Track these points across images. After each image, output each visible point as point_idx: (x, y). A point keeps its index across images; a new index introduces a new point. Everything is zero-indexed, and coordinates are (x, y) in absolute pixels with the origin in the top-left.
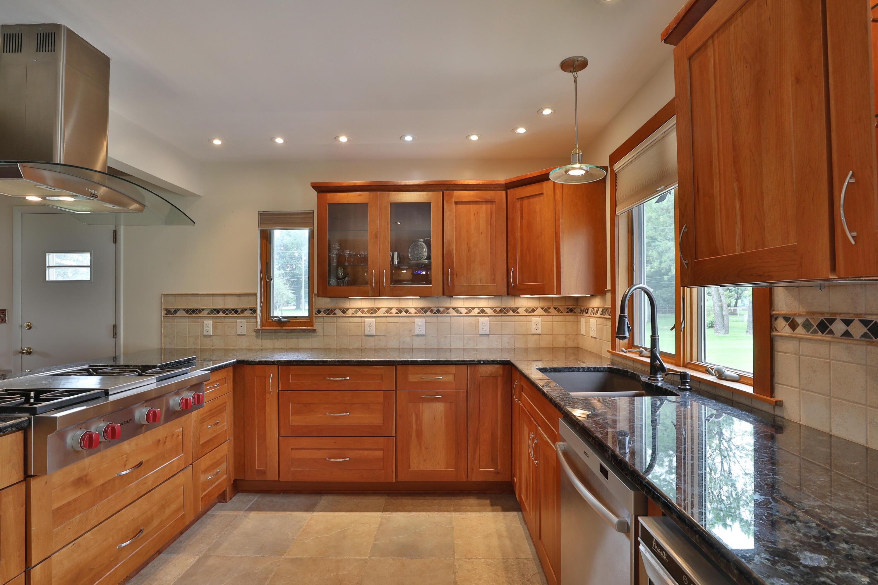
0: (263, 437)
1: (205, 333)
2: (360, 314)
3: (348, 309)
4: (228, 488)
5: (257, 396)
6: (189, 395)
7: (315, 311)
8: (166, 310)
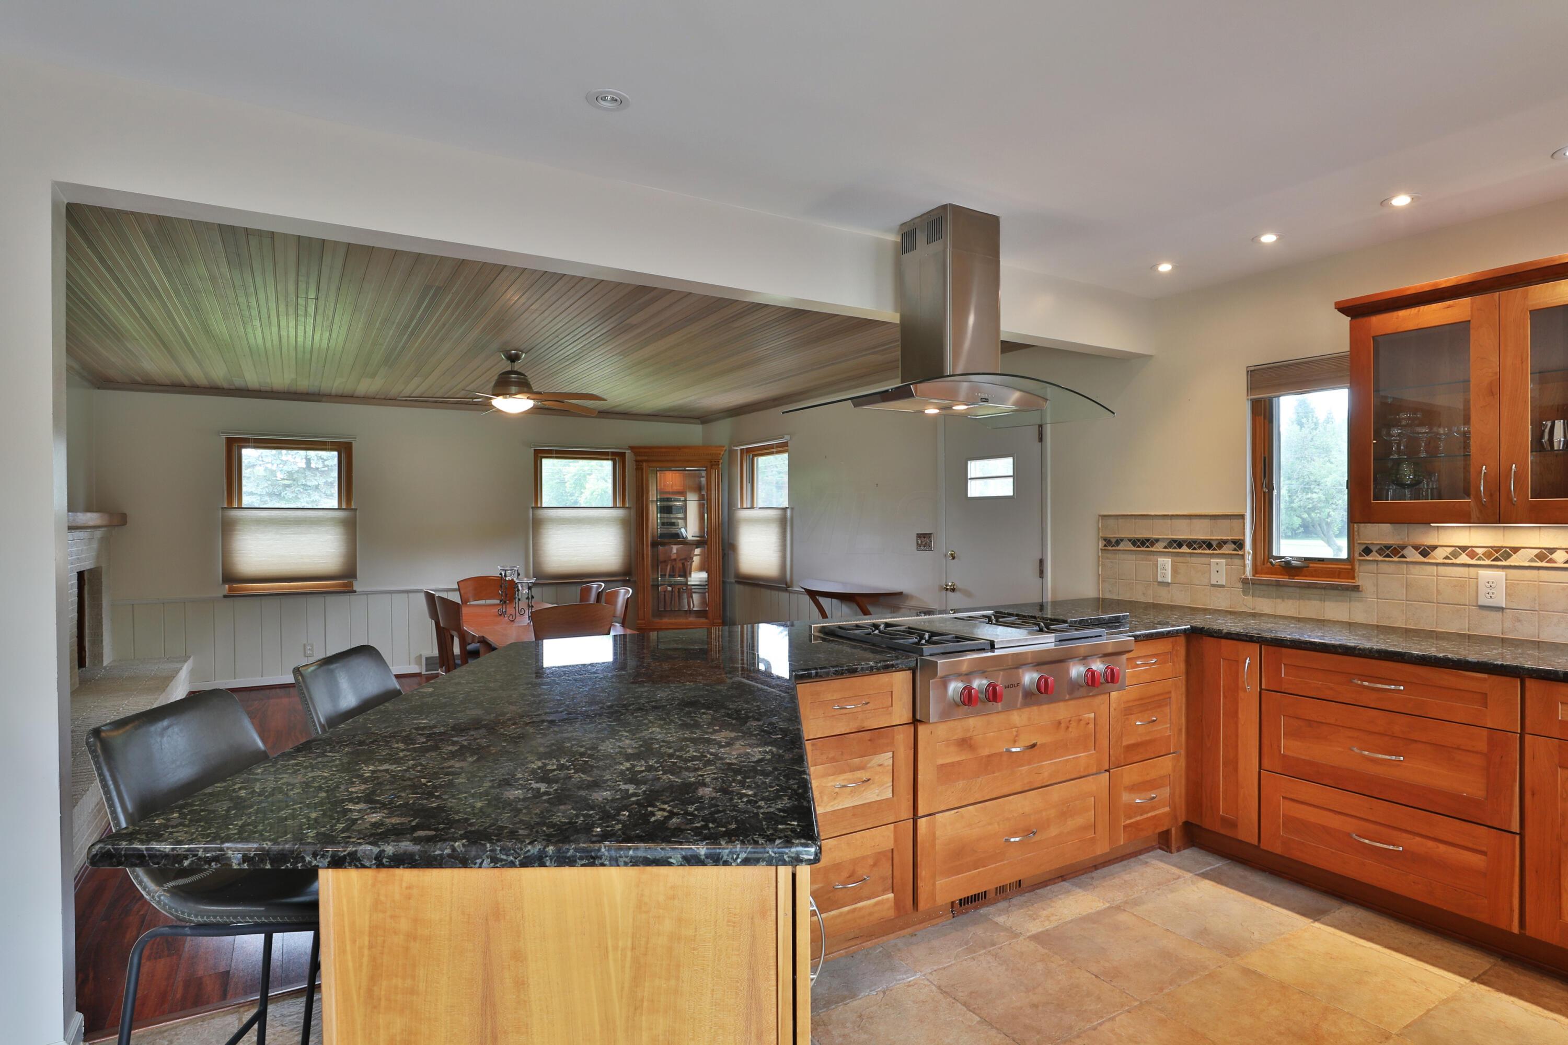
0: (1233, 764)
1: (1160, 579)
2: (1464, 558)
3: (1434, 548)
4: (1173, 829)
5: (1224, 693)
6: (1098, 666)
7: (1358, 549)
8: (1105, 540)
